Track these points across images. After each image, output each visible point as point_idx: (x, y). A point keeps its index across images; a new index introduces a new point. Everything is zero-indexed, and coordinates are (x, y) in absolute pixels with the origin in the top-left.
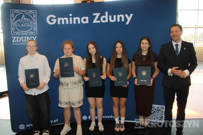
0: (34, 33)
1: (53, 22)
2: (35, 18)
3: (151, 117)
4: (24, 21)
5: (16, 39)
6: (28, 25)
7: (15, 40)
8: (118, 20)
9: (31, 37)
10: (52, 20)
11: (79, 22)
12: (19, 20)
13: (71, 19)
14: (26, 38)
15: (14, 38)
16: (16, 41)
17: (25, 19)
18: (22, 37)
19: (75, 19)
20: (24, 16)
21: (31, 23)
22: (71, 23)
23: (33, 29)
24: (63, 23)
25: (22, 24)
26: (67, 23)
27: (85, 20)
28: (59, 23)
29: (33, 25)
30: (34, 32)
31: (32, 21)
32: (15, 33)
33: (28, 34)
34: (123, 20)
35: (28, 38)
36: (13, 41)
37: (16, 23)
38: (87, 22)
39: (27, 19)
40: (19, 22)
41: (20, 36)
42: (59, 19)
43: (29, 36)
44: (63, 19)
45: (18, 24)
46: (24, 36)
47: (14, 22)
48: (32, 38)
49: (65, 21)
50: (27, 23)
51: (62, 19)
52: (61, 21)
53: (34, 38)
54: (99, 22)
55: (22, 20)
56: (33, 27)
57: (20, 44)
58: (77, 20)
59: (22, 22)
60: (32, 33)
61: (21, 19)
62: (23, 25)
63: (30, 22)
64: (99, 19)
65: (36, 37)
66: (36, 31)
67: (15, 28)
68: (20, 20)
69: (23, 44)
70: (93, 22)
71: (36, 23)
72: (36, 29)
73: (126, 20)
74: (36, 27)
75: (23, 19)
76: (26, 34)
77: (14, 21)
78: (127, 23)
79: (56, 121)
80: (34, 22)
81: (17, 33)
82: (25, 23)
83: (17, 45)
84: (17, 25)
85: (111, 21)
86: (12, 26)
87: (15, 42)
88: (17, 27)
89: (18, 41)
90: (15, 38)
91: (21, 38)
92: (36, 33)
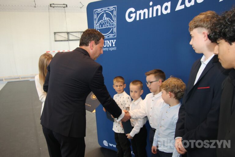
0: (113, 36)
1: (132, 17)
2: (115, 16)
6: (109, 26)
9: (110, 41)
11: (159, 13)
12: (101, 21)
13: (151, 9)
14: (107, 42)
19: (155, 8)
20: (105, 15)
21: (111, 23)
22: (151, 16)
24: (142, 17)
26: (146, 16)
28: (138, 19)
29: (113, 26)
30: (113, 34)
31: (112, 20)
33: (109, 37)
37: (98, 25)
39: (108, 18)
40: (101, 24)
42: (138, 13)
43: (109, 40)
47: (97, 24)
48: (112, 42)
49: (144, 14)
50: (108, 23)
51: (141, 11)
52: (140, 14)
53: (114, 41)
54: (183, 7)
56: (113, 28)
58: (157, 11)
59: (103, 23)
60: (111, 36)
61: (102, 20)
62: (104, 27)
63: (110, 21)
65: (115, 40)
66: (115, 33)
68: (102, 21)
70: (176, 10)
71: (115, 23)
72: (115, 30)
74: (115, 27)
75: (104, 18)
76: (107, 37)
80: (113, 21)
82: (106, 24)
84: (99, 27)
88: (99, 29)
92: (115, 36)
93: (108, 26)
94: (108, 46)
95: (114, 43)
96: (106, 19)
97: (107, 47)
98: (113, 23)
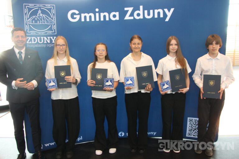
0: (52, 33)
1: (75, 18)
2: (54, 14)
3: (194, 133)
4: (41, 18)
5: (31, 40)
6: (46, 22)
7: (29, 42)
8: (156, 16)
9: (49, 38)
10: (75, 16)
11: (107, 19)
12: (34, 17)
13: (97, 14)
15: (28, 39)
16: (31, 42)
17: (41, 15)
18: (39, 38)
19: (102, 14)
20: (40, 11)
21: (49, 20)
22: (98, 19)
23: (51, 27)
24: (88, 20)
25: (38, 22)
26: (93, 20)
27: (114, 16)
28: (83, 20)
29: (51, 23)
30: (53, 31)
32: (30, 33)
33: (46, 33)
34: (162, 16)
35: (45, 38)
36: (28, 42)
37: (31, 20)
38: (117, 18)
39: (44, 15)
40: (34, 19)
41: (36, 36)
42: (83, 15)
43: (47, 36)
44: (88, 16)
45: (34, 22)
46: (40, 36)
47: (28, 19)
49: (90, 17)
50: (44, 20)
51: (86, 14)
52: (85, 17)
53: (53, 38)
54: (132, 18)
55: (38, 17)
56: (52, 25)
57: (36, 46)
58: (105, 16)
59: (37, 19)
60: (50, 32)
61: (37, 15)
62: (40, 23)
63: (48, 18)
64: (132, 15)
65: (55, 37)
66: (55, 30)
67: (30, 26)
68: (36, 17)
69: (40, 46)
70: (125, 19)
71: (54, 21)
72: (55, 27)
73: (165, 15)
74: (55, 24)
75: (39, 15)
76: (43, 34)
77: (28, 17)
78: (167, 20)
79: (80, 139)
80: (52, 19)
81: (32, 33)
82: (42, 20)
83: (33, 47)
84: (32, 23)
85: (147, 17)
86: (26, 24)
87: (30, 44)
89: (33, 42)
90: (30, 38)
91: (37, 39)
92: (55, 32)
93: (44, 23)
94: (45, 42)
95: (53, 40)
96: (41, 16)
97: (43, 43)
98: (51, 20)
